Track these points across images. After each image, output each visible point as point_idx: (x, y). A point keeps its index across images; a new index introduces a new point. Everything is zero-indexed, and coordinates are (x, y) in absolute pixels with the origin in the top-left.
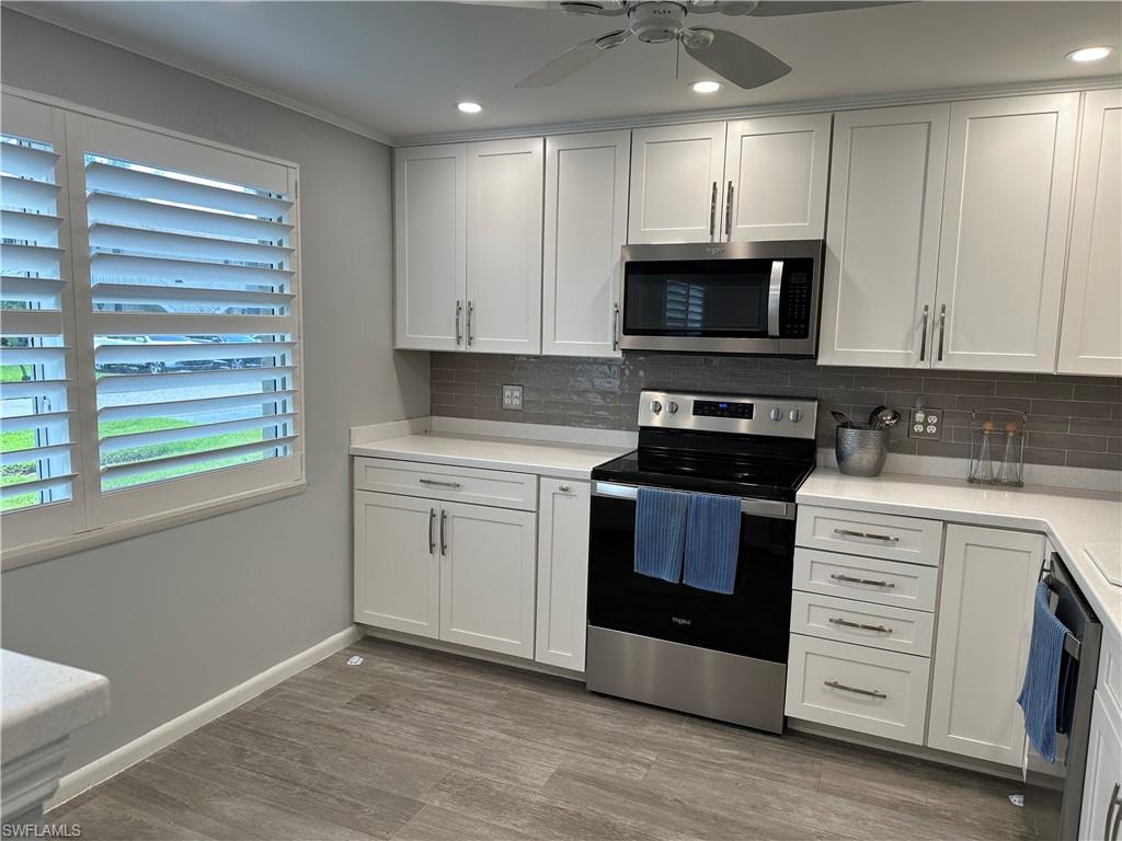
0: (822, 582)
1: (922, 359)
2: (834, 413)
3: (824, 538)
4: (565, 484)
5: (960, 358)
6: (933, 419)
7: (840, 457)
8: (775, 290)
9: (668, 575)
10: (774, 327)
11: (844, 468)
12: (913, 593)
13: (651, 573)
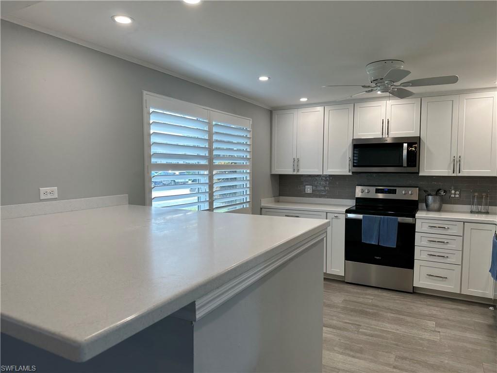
0: (424, 243)
1: (454, 173)
2: (425, 191)
3: (425, 228)
4: (336, 215)
5: (466, 172)
6: (458, 193)
7: (427, 206)
8: (405, 152)
9: (374, 242)
10: (405, 164)
11: (428, 209)
12: (455, 244)
13: (368, 242)
